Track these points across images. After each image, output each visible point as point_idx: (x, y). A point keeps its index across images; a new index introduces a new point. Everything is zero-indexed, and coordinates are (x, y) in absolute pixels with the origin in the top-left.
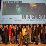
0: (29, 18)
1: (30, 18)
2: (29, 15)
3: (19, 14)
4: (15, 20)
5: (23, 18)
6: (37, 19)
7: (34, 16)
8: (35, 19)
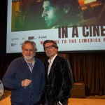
3: (51, 27)
4: (41, 43)
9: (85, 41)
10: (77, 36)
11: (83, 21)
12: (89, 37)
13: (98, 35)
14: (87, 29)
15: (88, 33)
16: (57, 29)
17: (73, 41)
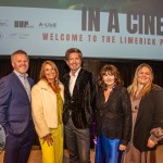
1: (117, 31)
2: (114, 14)
4: (45, 37)
5: (84, 29)
6: (150, 36)
7: (137, 22)
8: (144, 36)
12: (137, 35)
13: (153, 33)
14: (135, 18)
16: (80, 12)
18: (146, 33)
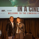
0: (26, 10)
7: (31, 9)
9: (30, 13)
10: (27, 11)
11: (29, 4)
15: (31, 10)
17: (24, 13)
18: (34, 11)
